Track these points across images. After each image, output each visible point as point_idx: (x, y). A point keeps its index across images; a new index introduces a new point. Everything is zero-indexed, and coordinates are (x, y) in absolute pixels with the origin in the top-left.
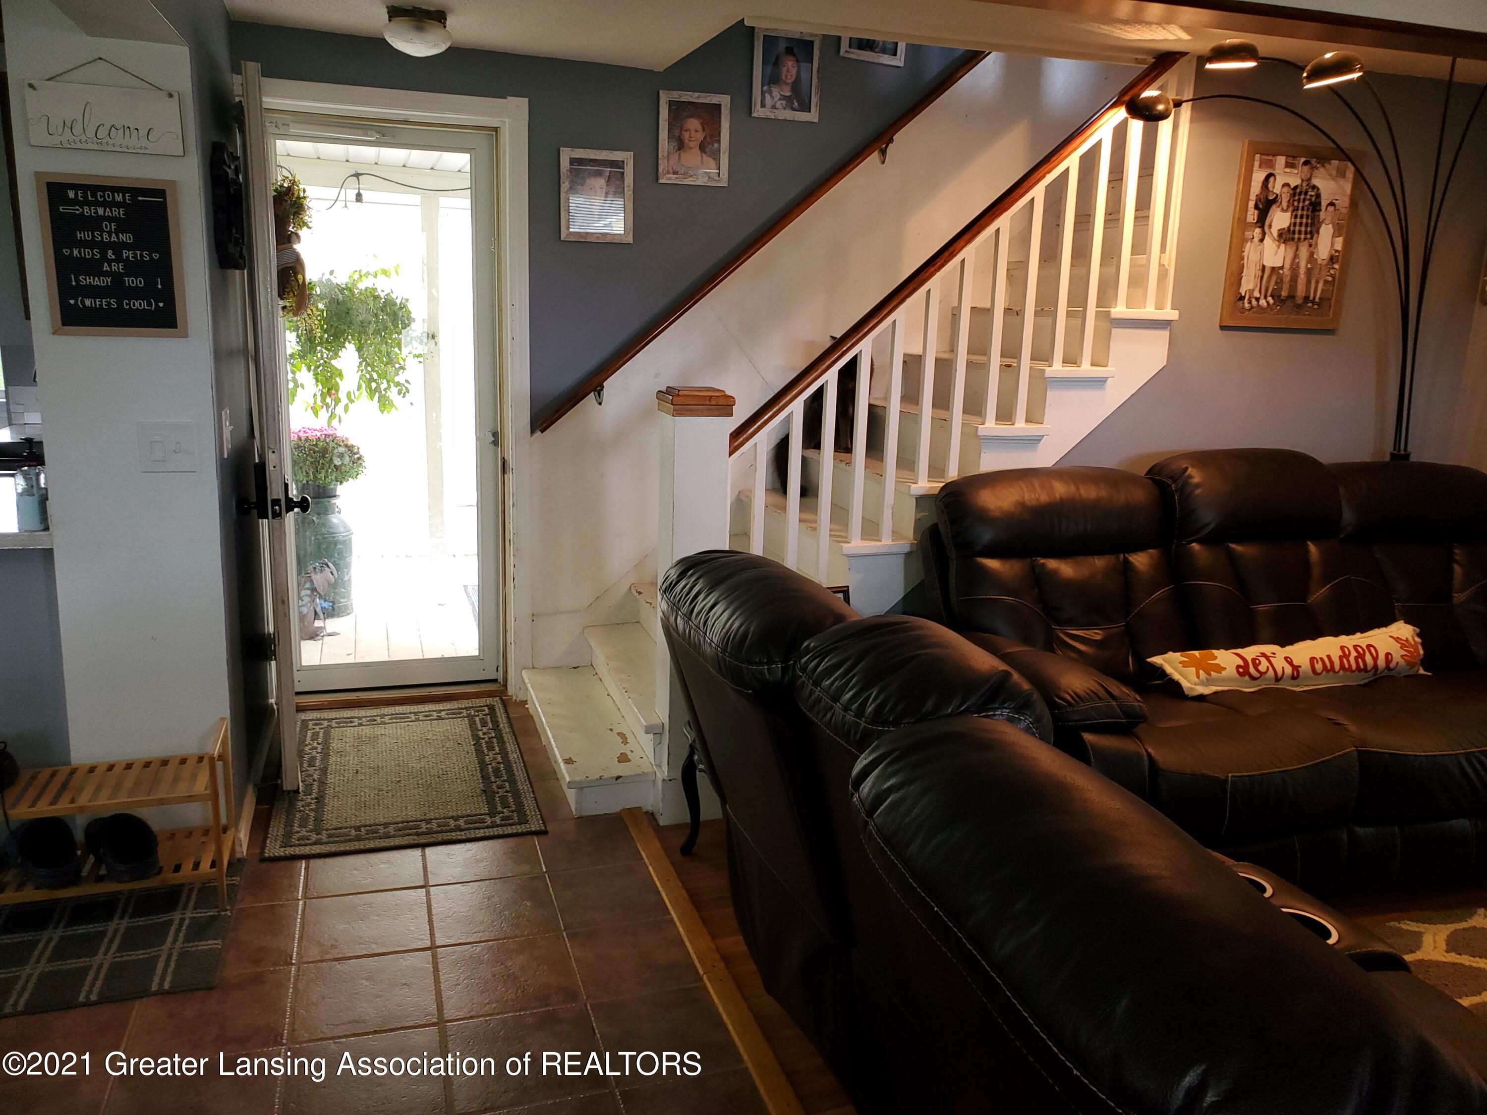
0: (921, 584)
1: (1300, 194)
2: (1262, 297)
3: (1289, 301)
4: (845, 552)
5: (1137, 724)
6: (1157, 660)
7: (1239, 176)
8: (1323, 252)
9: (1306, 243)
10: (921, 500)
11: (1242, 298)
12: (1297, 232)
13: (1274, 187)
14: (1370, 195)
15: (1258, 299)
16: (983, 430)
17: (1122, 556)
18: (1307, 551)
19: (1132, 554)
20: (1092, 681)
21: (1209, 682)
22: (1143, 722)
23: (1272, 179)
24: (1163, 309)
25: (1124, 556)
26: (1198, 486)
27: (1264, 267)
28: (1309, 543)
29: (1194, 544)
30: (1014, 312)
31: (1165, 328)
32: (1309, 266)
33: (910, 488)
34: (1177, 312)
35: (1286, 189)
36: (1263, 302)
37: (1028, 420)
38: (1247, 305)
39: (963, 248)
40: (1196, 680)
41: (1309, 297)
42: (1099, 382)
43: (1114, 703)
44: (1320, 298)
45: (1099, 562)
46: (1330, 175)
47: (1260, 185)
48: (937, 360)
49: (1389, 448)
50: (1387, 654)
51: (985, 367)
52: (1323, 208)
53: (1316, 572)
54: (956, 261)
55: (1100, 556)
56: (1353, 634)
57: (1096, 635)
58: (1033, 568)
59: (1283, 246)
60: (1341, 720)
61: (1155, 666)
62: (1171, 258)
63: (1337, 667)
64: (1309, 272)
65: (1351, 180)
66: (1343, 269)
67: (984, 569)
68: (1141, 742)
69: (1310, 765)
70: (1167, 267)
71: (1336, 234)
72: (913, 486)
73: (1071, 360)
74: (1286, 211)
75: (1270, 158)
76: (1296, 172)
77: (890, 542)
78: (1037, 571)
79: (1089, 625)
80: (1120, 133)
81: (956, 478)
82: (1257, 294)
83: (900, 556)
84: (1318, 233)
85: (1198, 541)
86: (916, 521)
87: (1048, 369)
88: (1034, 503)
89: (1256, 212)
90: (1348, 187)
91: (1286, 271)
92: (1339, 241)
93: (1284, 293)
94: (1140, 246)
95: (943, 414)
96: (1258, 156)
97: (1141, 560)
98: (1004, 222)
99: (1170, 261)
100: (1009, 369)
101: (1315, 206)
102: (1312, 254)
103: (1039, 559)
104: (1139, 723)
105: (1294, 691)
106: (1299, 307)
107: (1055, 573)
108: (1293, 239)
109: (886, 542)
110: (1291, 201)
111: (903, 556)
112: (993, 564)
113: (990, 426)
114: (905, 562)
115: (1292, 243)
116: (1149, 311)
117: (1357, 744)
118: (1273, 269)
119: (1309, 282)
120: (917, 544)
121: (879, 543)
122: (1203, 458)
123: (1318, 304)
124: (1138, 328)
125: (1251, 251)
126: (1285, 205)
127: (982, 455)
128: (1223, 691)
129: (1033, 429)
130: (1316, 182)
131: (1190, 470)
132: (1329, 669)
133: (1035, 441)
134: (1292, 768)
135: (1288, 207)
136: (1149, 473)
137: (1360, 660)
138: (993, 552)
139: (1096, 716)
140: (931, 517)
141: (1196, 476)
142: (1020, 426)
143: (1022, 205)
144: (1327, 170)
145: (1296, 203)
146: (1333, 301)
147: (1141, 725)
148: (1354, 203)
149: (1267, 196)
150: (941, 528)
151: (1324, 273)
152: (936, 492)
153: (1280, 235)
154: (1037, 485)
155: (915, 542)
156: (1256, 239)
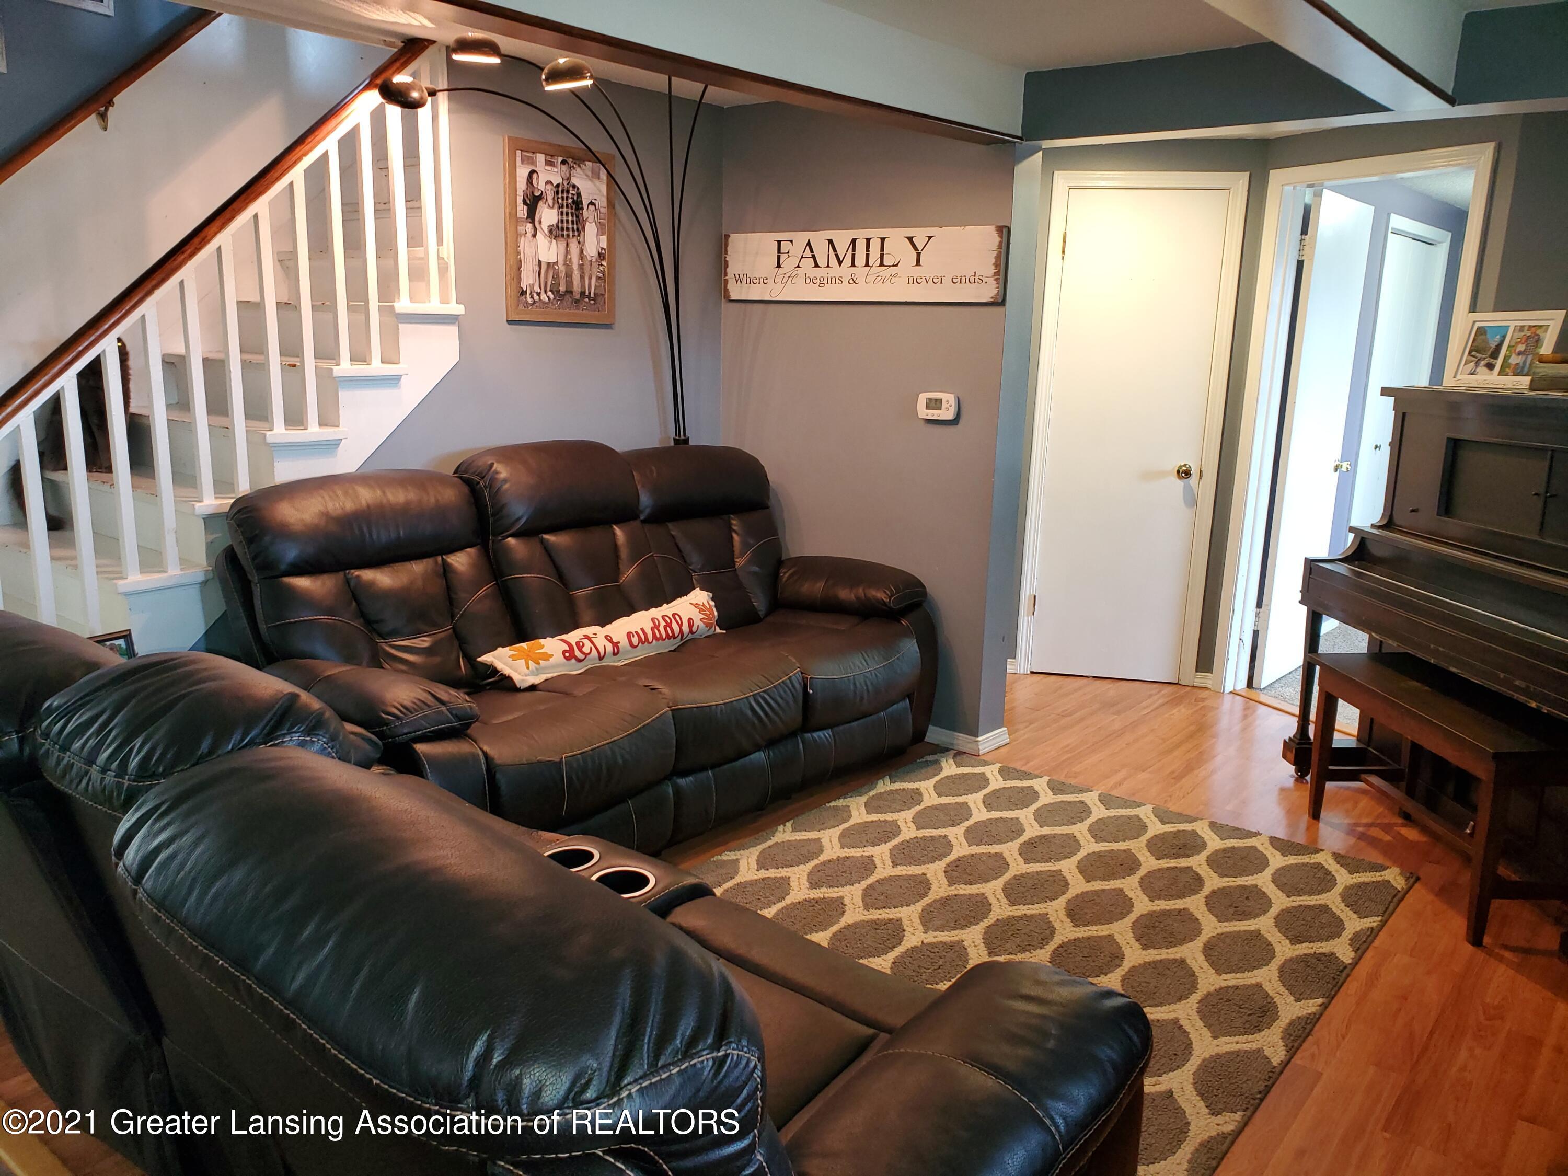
0: (224, 615)
1: (563, 192)
2: (543, 292)
3: (568, 296)
4: (121, 590)
5: (468, 726)
6: (487, 658)
7: (505, 171)
8: (591, 251)
9: (575, 240)
10: (210, 520)
11: (523, 293)
12: (565, 229)
13: (538, 184)
14: (622, 196)
15: (539, 294)
16: (272, 437)
17: (439, 558)
18: (614, 534)
19: (450, 555)
20: (419, 690)
21: (538, 672)
22: (475, 722)
23: (535, 176)
24: (448, 303)
25: (442, 558)
26: (505, 481)
27: (540, 262)
28: (615, 527)
29: (509, 539)
30: (288, 307)
31: (453, 323)
32: (581, 263)
33: (194, 508)
34: (462, 306)
35: (549, 187)
36: (544, 297)
37: (322, 424)
38: (530, 300)
39: (216, 234)
40: (527, 671)
41: (585, 292)
42: (393, 381)
43: (444, 708)
44: (594, 294)
45: (418, 568)
46: (587, 176)
47: (525, 181)
48: (206, 360)
49: (672, 434)
50: (690, 619)
51: (263, 367)
52: (585, 207)
53: (624, 553)
54: (209, 250)
55: (418, 561)
56: (661, 605)
57: (424, 642)
58: (347, 581)
59: (554, 241)
60: (656, 685)
61: (486, 664)
62: (448, 250)
63: (650, 638)
64: (581, 267)
65: (605, 181)
66: (611, 266)
67: (292, 590)
68: (475, 742)
69: (634, 732)
70: (446, 259)
71: (600, 233)
72: (197, 505)
73: (359, 357)
74: (553, 207)
75: (530, 155)
76: (556, 170)
77: (177, 572)
78: (352, 584)
79: (416, 633)
80: (378, 119)
81: (249, 492)
82: (537, 289)
83: (195, 586)
84: (584, 230)
85: (512, 535)
86: (207, 543)
87: (335, 368)
88: (339, 512)
89: (525, 207)
90: (604, 188)
91: (561, 267)
92: (604, 239)
93: (562, 288)
94: (416, 238)
95: (220, 421)
96: (518, 152)
97: (460, 561)
98: (261, 206)
99: (449, 254)
100: (293, 368)
101: (577, 204)
102: (582, 251)
103: (352, 571)
104: (471, 724)
105: (617, 667)
106: (577, 301)
107: (371, 584)
108: (563, 236)
109: (173, 572)
110: (556, 198)
111: (198, 586)
112: (302, 582)
113: (279, 431)
114: (201, 591)
115: (562, 239)
116: (434, 306)
117: (671, 705)
118: (549, 264)
119: (582, 277)
120: (212, 570)
121: (165, 575)
122: (509, 453)
123: (594, 300)
124: (424, 323)
125: (525, 245)
126: (550, 201)
127: (275, 464)
128: (553, 678)
129: (328, 433)
130: (574, 181)
131: (495, 465)
132: (644, 641)
133: (332, 446)
134: (619, 737)
135: (554, 204)
136: (456, 472)
137: (668, 628)
138: (299, 569)
139: (427, 725)
140: (225, 538)
141: (502, 471)
142: (314, 431)
143: (280, 189)
144: (583, 170)
145: (560, 201)
146: (606, 296)
147: (473, 726)
148: (611, 204)
149: (533, 193)
150: (239, 551)
151: (595, 270)
152: (227, 510)
153: (551, 232)
154: (339, 493)
155: (211, 568)
156: (529, 235)
